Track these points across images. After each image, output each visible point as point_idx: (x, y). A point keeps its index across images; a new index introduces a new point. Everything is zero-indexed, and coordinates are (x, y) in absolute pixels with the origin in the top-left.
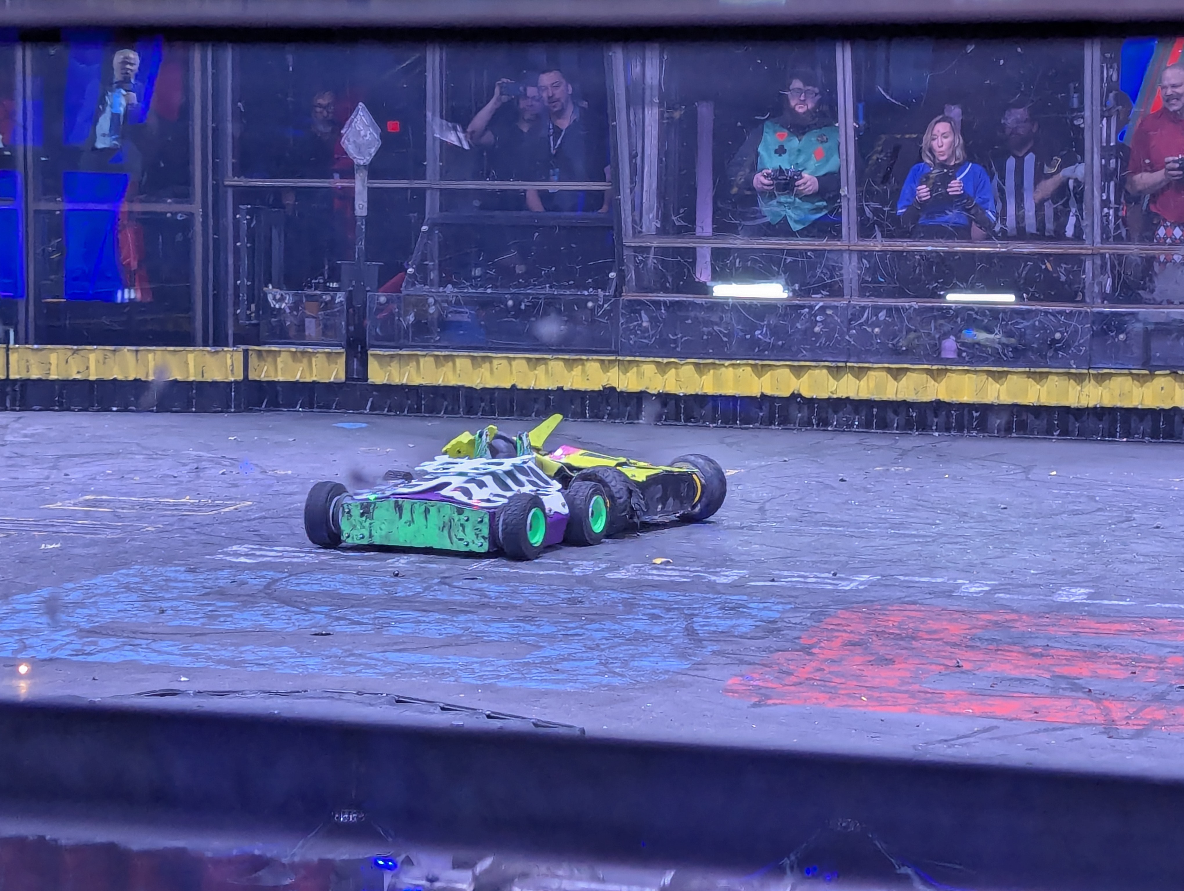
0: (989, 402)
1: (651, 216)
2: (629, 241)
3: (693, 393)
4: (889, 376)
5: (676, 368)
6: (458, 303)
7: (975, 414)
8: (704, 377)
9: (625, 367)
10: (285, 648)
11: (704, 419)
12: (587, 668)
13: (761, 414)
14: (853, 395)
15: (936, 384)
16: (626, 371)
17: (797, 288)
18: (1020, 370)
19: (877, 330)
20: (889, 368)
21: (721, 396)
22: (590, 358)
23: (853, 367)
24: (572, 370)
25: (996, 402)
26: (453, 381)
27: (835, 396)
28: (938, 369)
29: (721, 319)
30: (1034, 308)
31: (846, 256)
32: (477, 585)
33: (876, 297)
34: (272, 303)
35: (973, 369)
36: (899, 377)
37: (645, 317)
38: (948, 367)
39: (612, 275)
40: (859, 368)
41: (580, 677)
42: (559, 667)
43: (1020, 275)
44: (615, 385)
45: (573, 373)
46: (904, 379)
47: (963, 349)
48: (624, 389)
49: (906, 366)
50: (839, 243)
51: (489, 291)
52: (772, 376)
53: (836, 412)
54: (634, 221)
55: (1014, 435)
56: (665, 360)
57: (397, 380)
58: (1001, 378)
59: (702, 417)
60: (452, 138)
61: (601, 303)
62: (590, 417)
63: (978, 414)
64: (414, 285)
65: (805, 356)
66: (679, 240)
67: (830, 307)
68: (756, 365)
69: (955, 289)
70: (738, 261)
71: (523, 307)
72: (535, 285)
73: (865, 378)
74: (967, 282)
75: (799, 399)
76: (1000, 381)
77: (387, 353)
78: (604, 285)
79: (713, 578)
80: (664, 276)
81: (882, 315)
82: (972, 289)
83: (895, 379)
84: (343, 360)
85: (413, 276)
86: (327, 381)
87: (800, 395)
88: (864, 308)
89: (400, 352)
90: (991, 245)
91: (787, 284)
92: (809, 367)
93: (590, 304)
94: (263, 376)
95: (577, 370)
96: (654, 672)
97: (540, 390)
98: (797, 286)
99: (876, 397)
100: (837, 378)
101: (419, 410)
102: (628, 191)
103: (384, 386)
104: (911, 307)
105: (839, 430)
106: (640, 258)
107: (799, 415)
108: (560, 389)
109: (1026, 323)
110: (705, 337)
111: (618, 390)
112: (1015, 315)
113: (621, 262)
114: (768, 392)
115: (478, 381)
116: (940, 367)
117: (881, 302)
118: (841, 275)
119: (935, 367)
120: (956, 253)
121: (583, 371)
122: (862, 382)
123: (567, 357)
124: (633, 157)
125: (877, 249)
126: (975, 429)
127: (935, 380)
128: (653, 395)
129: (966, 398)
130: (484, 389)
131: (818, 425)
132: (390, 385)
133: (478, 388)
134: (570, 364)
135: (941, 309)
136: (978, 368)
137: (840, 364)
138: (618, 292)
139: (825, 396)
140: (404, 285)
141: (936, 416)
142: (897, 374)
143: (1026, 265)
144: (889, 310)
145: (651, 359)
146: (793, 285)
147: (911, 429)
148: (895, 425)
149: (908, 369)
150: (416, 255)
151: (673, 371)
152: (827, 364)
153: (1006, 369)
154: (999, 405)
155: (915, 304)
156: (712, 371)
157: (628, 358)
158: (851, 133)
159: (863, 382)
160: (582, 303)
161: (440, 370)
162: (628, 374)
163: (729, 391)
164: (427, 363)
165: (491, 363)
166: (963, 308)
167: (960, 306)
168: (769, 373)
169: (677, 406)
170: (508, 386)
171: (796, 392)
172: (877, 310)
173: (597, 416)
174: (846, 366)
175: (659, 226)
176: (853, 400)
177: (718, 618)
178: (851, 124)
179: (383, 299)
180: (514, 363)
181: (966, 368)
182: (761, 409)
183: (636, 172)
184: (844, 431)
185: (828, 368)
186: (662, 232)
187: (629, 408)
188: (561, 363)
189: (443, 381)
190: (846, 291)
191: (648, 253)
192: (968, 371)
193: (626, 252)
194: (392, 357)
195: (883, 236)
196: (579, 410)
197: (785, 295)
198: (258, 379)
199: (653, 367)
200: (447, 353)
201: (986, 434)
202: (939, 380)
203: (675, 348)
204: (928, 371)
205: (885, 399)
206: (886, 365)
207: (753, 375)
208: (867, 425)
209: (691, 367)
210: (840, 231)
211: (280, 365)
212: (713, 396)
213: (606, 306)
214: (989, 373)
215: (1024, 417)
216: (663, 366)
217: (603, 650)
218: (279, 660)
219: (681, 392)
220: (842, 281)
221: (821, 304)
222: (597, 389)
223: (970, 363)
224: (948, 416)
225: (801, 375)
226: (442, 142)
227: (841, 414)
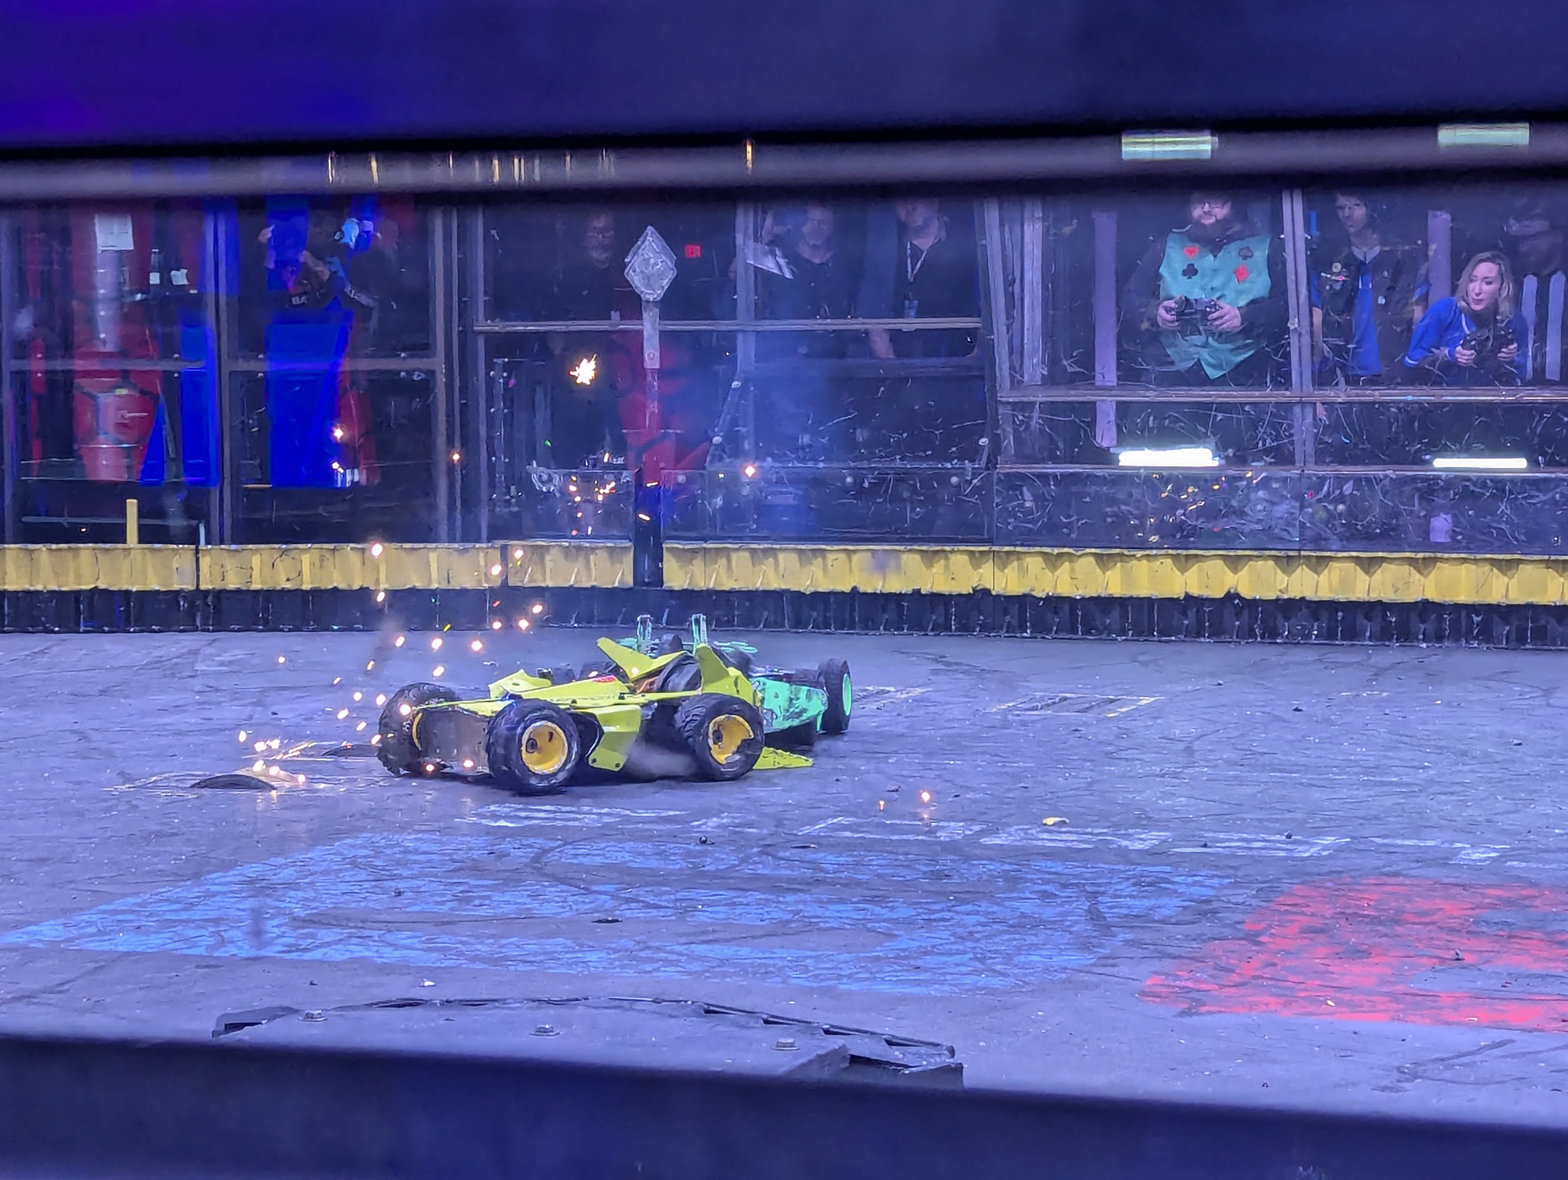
0: (1494, 602)
1: (1035, 361)
2: (1007, 395)
3: (1094, 595)
4: (1358, 568)
5: (1071, 561)
6: (780, 481)
7: (1476, 619)
8: (1108, 573)
9: (1003, 560)
10: (560, 940)
11: (1109, 630)
13: (1186, 622)
14: (1310, 594)
15: (1422, 578)
16: (1004, 566)
17: (1231, 455)
18: (1536, 557)
19: (1341, 507)
20: (1358, 557)
21: (1131, 598)
22: (956, 548)
23: (1309, 556)
24: (932, 566)
25: (1504, 601)
26: (775, 584)
27: (1285, 596)
28: (1424, 559)
29: (1130, 495)
30: (1553, 476)
31: (1297, 410)
32: (809, 855)
33: (1340, 463)
34: (538, 485)
35: (1472, 557)
36: (1372, 571)
37: (1027, 495)
38: (1439, 555)
39: (984, 441)
40: (1317, 557)
41: (948, 977)
42: (919, 963)
43: (1533, 431)
44: (989, 586)
45: (934, 570)
46: (1379, 572)
47: (1458, 530)
48: (1001, 592)
49: (1380, 554)
50: (1288, 393)
51: (821, 465)
52: (1200, 570)
53: (1287, 618)
54: (1012, 368)
55: (1528, 646)
56: (1056, 551)
57: (701, 584)
58: (1509, 568)
59: (1106, 628)
60: (769, 265)
61: (969, 478)
62: (957, 630)
63: (1479, 619)
64: (721, 459)
65: (1244, 542)
66: (1072, 392)
67: (1277, 480)
68: (1178, 555)
69: (1444, 451)
70: (1151, 418)
71: (866, 485)
72: (882, 457)
73: (1326, 572)
74: (1461, 443)
75: (1237, 601)
76: (1509, 573)
77: (687, 547)
78: (973, 454)
79: (1124, 843)
80: (1052, 441)
81: (1348, 488)
82: (1467, 451)
83: (1367, 572)
84: (629, 558)
85: (719, 446)
86: (610, 587)
87: (1238, 596)
88: (1322, 480)
89: (705, 545)
90: (1494, 393)
91: (1217, 448)
92: (1250, 557)
93: (954, 480)
94: (526, 580)
95: (939, 566)
96: (1046, 970)
97: (890, 594)
98: (1230, 452)
99: (1342, 598)
100: (1287, 572)
101: (730, 623)
102: (1004, 329)
103: (685, 591)
104: (1386, 476)
105: (1293, 641)
106: (1021, 418)
107: (1238, 623)
108: (917, 592)
109: (1543, 497)
110: (1109, 520)
111: (994, 593)
112: (1527, 487)
113: (996, 424)
114: (1195, 592)
115: (808, 583)
116: (1427, 555)
117: (1347, 470)
118: (1292, 435)
119: (1420, 555)
120: (1445, 404)
121: (947, 567)
122: (1322, 576)
123: (924, 548)
124: (1009, 283)
125: (1340, 400)
126: (1474, 638)
127: (1421, 574)
128: (1041, 599)
129: (1463, 598)
130: (816, 594)
131: (1263, 637)
132: (693, 591)
133: (808, 593)
134: (929, 558)
135: (1426, 479)
136: (1478, 556)
137: (1291, 553)
138: (992, 463)
139: (1272, 596)
140: (708, 459)
141: (1423, 622)
142: (1368, 566)
143: (1541, 418)
144: (1358, 480)
145: (1037, 549)
146: (1226, 449)
147: (1389, 640)
148: (1368, 634)
149: (1383, 559)
150: (725, 418)
151: (1067, 564)
152: (1273, 553)
153: (1517, 556)
154: (1508, 605)
155: (1391, 472)
156: (1119, 564)
157: (1007, 549)
158: (1301, 246)
159: (1323, 578)
160: (943, 477)
161: (757, 568)
162: (1006, 571)
163: (1143, 592)
164: (741, 559)
165: (824, 558)
166: (1456, 477)
167: (1452, 474)
168: (1195, 567)
169: (1073, 614)
170: (847, 589)
171: (1232, 591)
172: (1341, 480)
173: (965, 629)
174: (1300, 556)
175: (1046, 373)
176: (1311, 602)
177: (1132, 897)
178: (1301, 234)
179: (681, 479)
180: (855, 558)
181: (1463, 555)
182: (1186, 616)
183: (1013, 303)
184: (1298, 643)
185: (1276, 558)
186: (1050, 381)
187: (1008, 618)
188: (917, 557)
189: (762, 584)
190: (1298, 456)
191: (1032, 412)
192: (1465, 560)
193: (1001, 410)
194: (694, 551)
195: (1347, 383)
196: (942, 620)
197: (1215, 463)
198: (519, 584)
199: (1040, 559)
200: (766, 546)
201: (1491, 646)
202: (1426, 572)
203: (1069, 535)
204: (1411, 561)
205: (1353, 599)
206: (1354, 554)
207: (1174, 569)
208: (1331, 635)
209: (1091, 559)
210: (1288, 376)
211: (549, 565)
212: (1121, 599)
213: (975, 481)
214: (1492, 562)
215: (1542, 622)
216: (1053, 558)
217: (978, 940)
218: (552, 956)
219: (1077, 594)
220: (1292, 443)
221: (1264, 475)
222: (965, 592)
223: (1468, 549)
224: (1440, 619)
225: (1239, 568)
226: (756, 267)
227: (1293, 621)
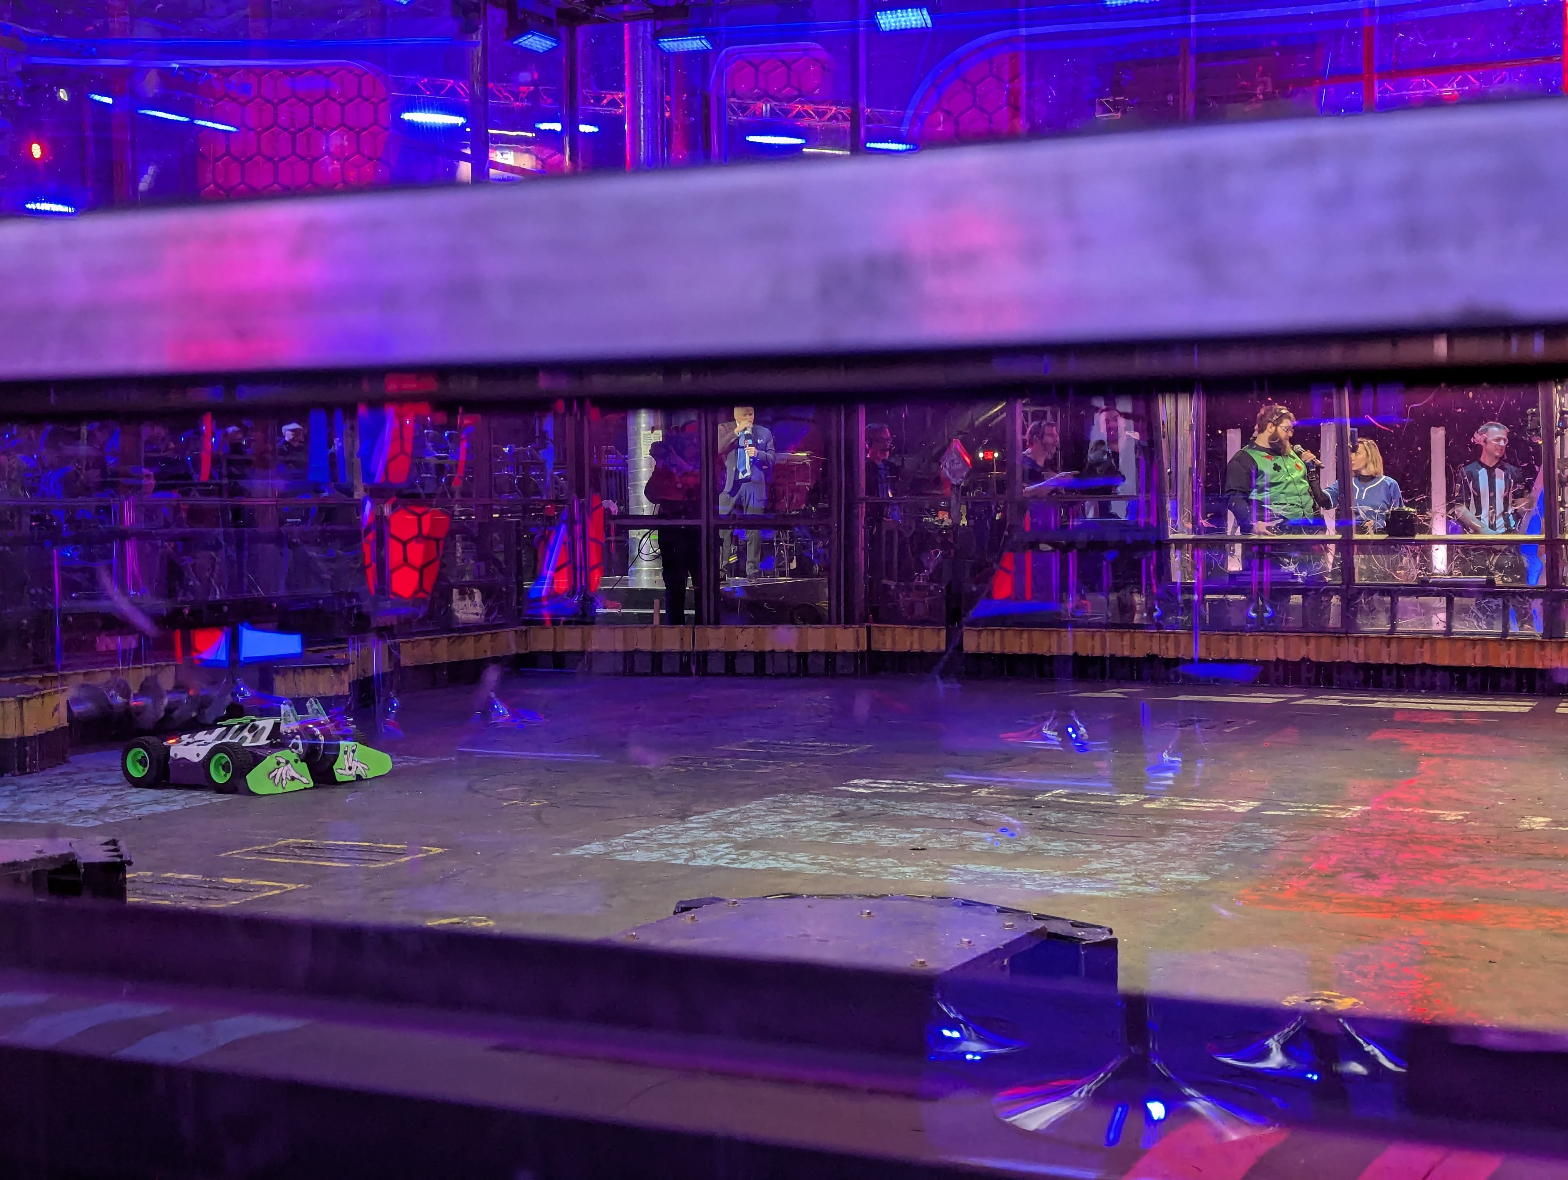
2: (1172, 535)
8: (1229, 645)
10: (890, 860)
12: (1125, 879)
13: (1277, 675)
14: (1353, 659)
16: (1166, 642)
20: (1382, 638)
21: (1243, 660)
22: (1137, 631)
23: (1352, 637)
24: (1123, 641)
25: (1473, 665)
26: (1028, 650)
27: (1338, 660)
28: (1423, 638)
32: (1042, 812)
33: (1372, 582)
36: (1391, 645)
37: (1180, 599)
40: (1358, 637)
41: (1120, 886)
42: (1103, 877)
44: (1157, 652)
45: (1124, 643)
46: (1395, 646)
48: (1164, 656)
52: (1285, 644)
53: (1339, 673)
57: (985, 650)
58: (1476, 645)
59: (1227, 678)
62: (1137, 679)
73: (1363, 646)
75: (1308, 663)
76: (1476, 648)
77: (977, 629)
79: (1232, 808)
83: (1388, 646)
84: (944, 634)
86: (931, 651)
87: (1309, 660)
89: (987, 628)
94: (882, 647)
95: (1127, 641)
96: (1182, 883)
97: (1097, 657)
99: (1372, 661)
100: (1338, 646)
101: (1001, 673)
103: (976, 654)
105: (1342, 688)
107: (1309, 676)
108: (1113, 656)
111: (1160, 657)
114: (1282, 657)
115: (1048, 649)
121: (1131, 641)
127: (1421, 647)
128: (1188, 660)
129: (1447, 662)
130: (1052, 656)
131: (1324, 687)
132: (981, 654)
133: (1048, 656)
134: (1120, 636)
139: (1329, 660)
141: (1423, 676)
142: (1389, 642)
147: (1402, 689)
148: (1389, 686)
149: (1398, 638)
151: (1204, 641)
154: (1475, 667)
156: (1235, 640)
157: (1168, 631)
159: (1361, 649)
161: (1018, 641)
162: (1168, 644)
163: (1250, 656)
164: (1008, 636)
165: (1058, 635)
168: (1282, 643)
170: (1071, 653)
171: (1305, 657)
173: (1143, 678)
175: (1190, 527)
176: (1353, 664)
177: (1235, 841)
179: (974, 589)
180: (1077, 635)
182: (1277, 671)
184: (1346, 689)
185: (1332, 638)
186: (1193, 532)
187: (1168, 672)
189: (1020, 650)
193: (1170, 544)
194: (981, 631)
196: (1128, 673)
198: (879, 649)
199: (1188, 637)
200: (1023, 628)
202: (1424, 647)
203: (1205, 623)
204: (1415, 640)
205: (1380, 663)
207: (1269, 643)
208: (1365, 684)
212: (1237, 660)
215: (1497, 678)
217: (1139, 864)
218: (885, 869)
219: (1210, 657)
222: (1142, 656)
224: (1433, 675)
225: (1310, 643)
227: (1343, 675)
